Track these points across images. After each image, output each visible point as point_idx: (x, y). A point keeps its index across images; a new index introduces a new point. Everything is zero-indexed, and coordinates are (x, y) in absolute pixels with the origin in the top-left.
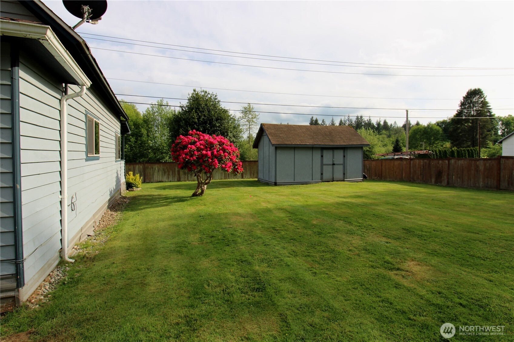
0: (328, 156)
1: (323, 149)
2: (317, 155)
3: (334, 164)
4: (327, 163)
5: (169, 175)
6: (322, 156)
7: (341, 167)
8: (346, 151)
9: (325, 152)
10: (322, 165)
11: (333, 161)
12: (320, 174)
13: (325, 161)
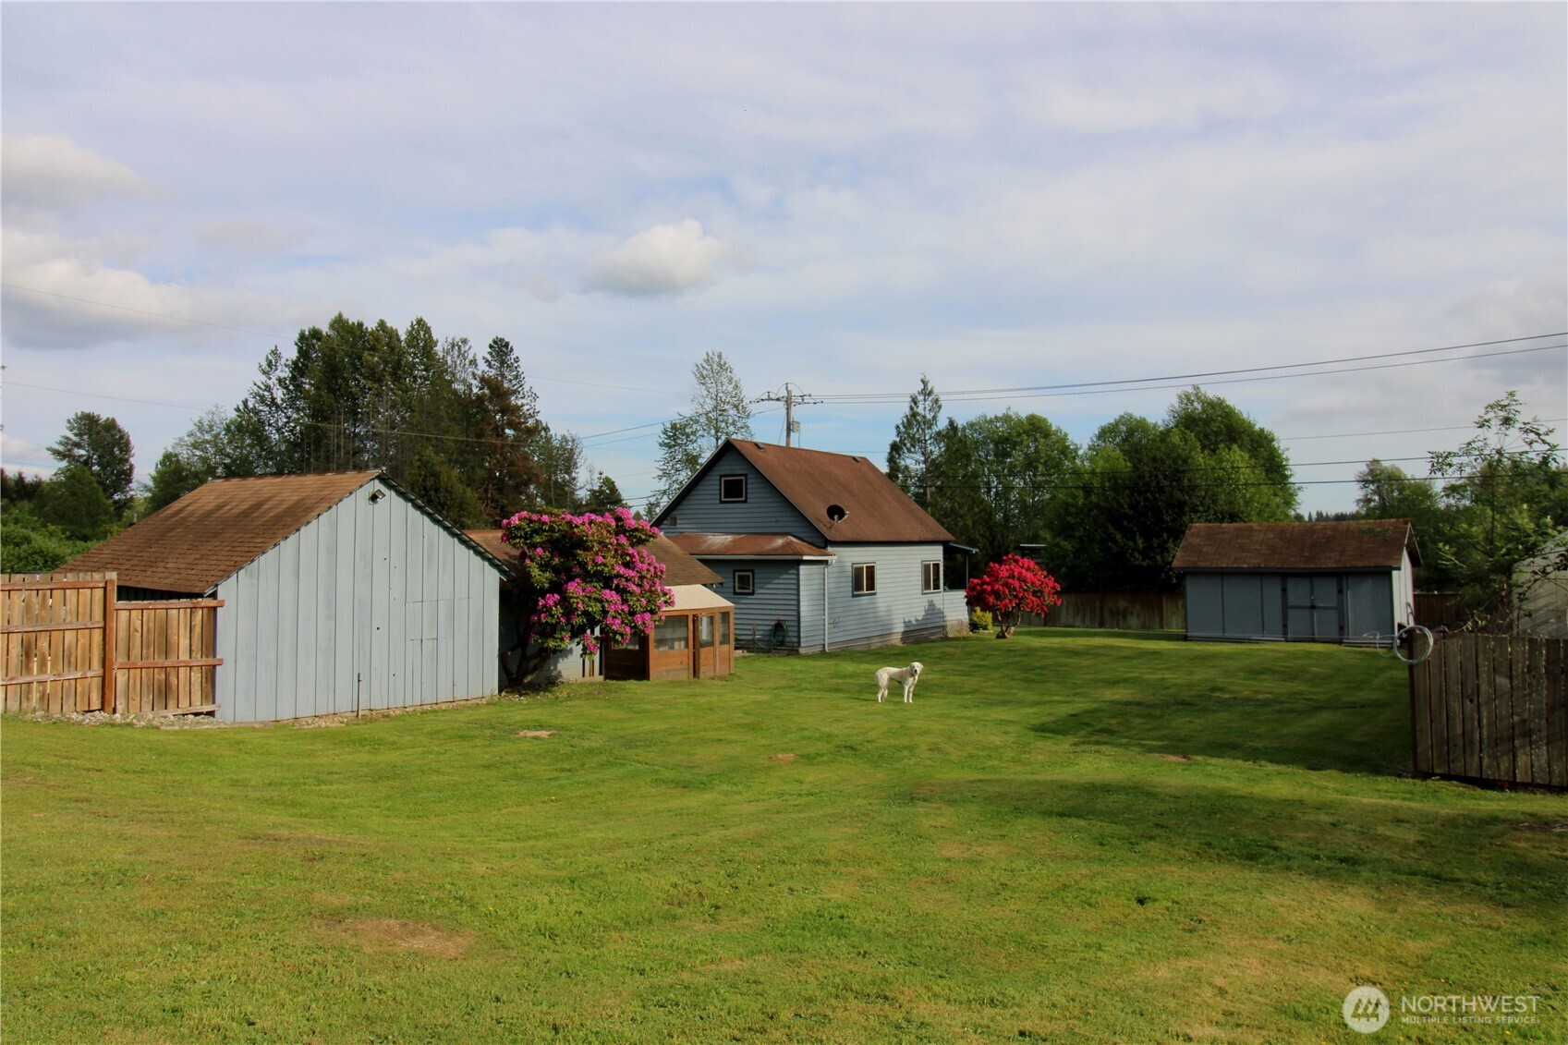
0: (1298, 593)
1: (1285, 575)
2: (1272, 590)
3: (1313, 607)
4: (1297, 604)
5: (1084, 615)
6: (1284, 590)
7: (1333, 615)
8: (1345, 581)
9: (1291, 584)
10: (1285, 608)
11: (1312, 601)
12: (1281, 626)
13: (1292, 600)
